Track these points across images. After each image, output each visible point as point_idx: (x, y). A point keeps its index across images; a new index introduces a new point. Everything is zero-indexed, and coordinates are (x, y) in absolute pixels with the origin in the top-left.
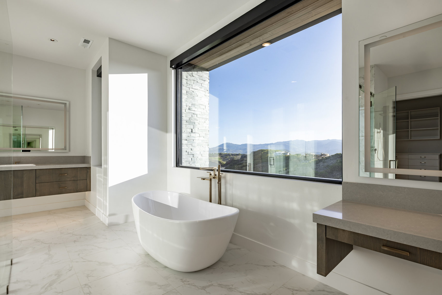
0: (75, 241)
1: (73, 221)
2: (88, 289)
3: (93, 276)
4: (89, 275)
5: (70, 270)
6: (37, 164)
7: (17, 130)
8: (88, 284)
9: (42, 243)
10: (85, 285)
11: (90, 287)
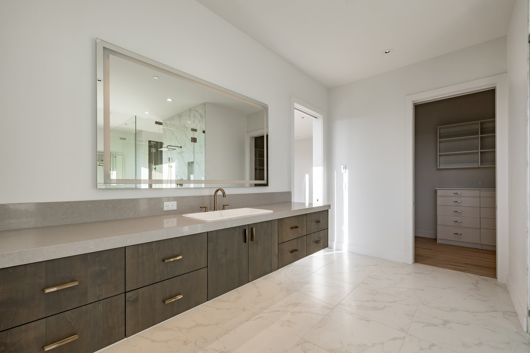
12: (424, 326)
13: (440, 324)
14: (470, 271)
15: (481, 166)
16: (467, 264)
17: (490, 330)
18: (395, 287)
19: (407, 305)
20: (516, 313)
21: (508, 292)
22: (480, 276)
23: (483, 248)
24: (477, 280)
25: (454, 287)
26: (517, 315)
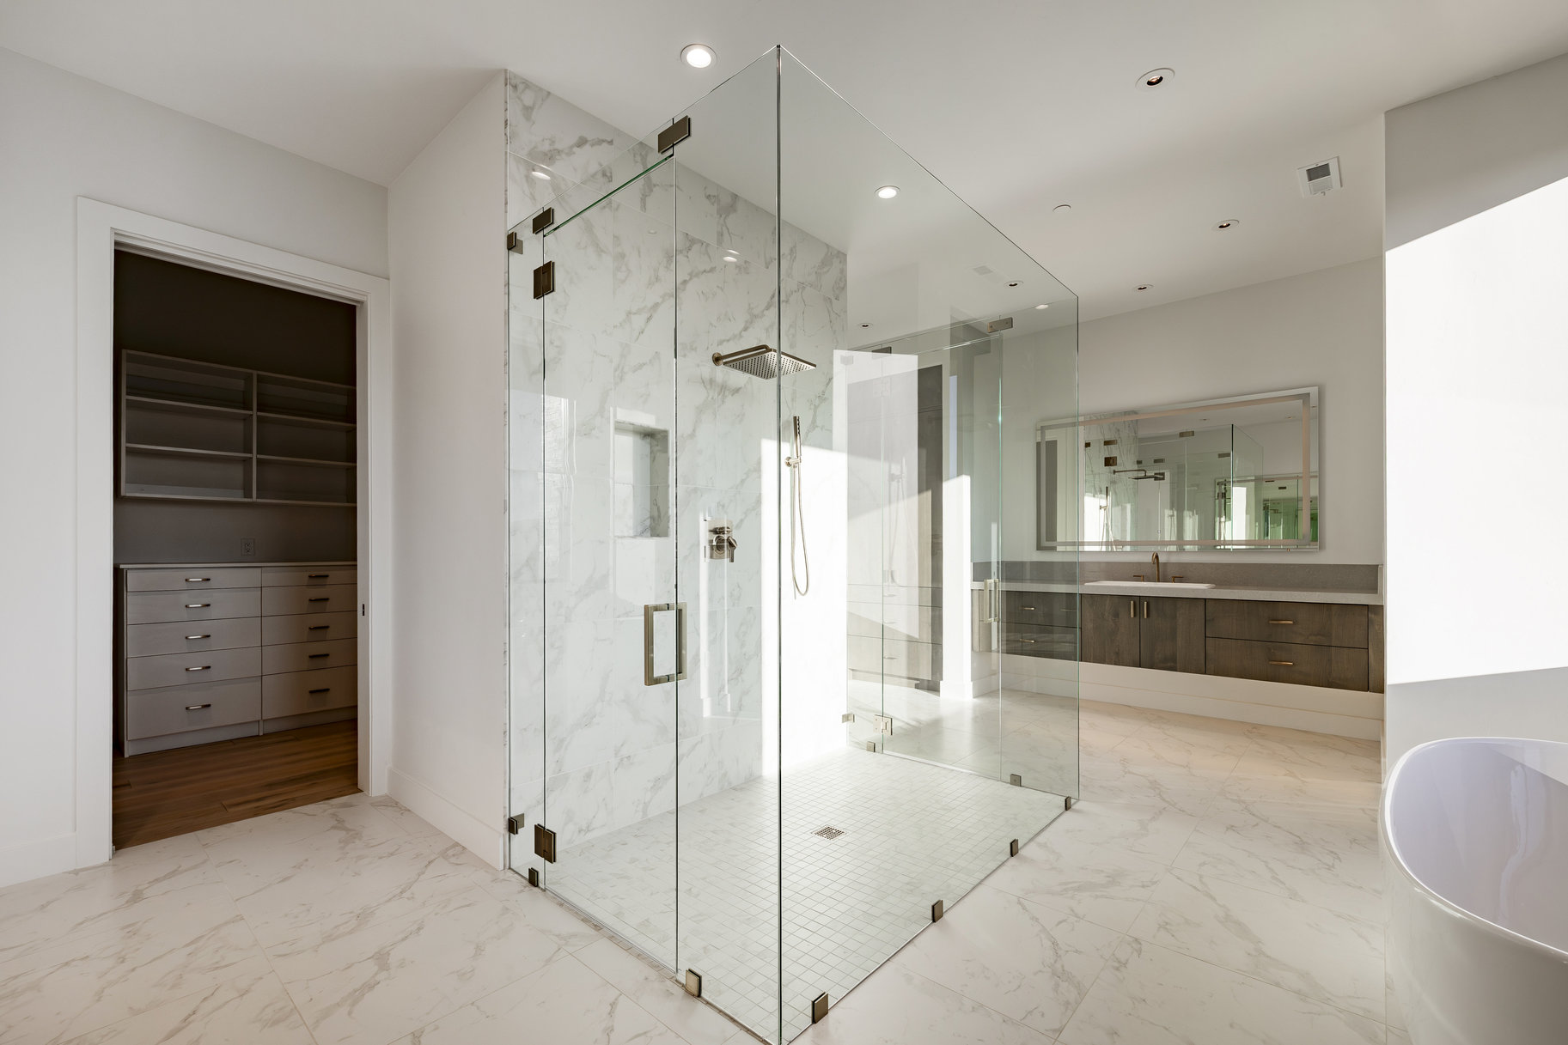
0: (1231, 828)
1: (1285, 775)
2: (1132, 953)
3: (1173, 936)
4: (1168, 927)
5: (1143, 886)
6: (1220, 583)
7: (1285, 488)
8: (1142, 942)
9: (1160, 794)
10: (1136, 940)
11: (1139, 952)
12: (350, 1013)
13: (376, 974)
14: (293, 799)
15: (260, 500)
16: (270, 785)
17: (462, 907)
18: (133, 970)
19: (241, 996)
20: (457, 844)
21: (409, 810)
22: (327, 801)
23: (267, 731)
24: (334, 815)
25: (307, 860)
26: (464, 848)
